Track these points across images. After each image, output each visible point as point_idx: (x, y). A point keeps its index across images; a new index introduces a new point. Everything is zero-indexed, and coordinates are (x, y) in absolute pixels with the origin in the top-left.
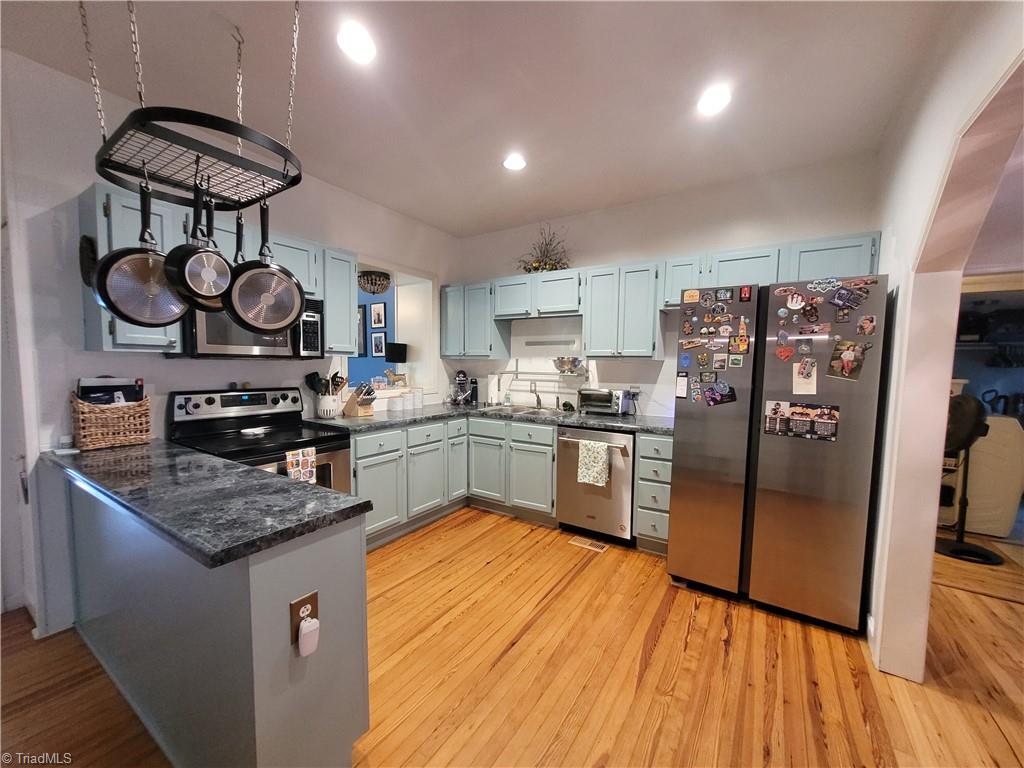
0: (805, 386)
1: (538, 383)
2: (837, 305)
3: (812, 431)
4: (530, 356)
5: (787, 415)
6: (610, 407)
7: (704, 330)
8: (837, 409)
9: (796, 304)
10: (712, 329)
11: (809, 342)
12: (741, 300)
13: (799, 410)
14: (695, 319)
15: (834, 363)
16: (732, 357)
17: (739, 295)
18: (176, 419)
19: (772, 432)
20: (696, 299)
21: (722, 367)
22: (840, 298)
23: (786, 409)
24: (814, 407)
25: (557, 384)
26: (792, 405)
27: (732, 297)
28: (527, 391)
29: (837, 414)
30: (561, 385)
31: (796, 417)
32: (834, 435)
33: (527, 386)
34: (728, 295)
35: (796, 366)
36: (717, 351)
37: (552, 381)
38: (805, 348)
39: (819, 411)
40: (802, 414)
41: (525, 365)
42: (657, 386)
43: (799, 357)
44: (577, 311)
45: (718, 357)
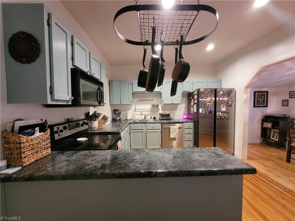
0: (224, 109)
1: (143, 112)
2: (228, 93)
3: (225, 118)
4: (140, 104)
5: (221, 115)
6: (169, 117)
7: (205, 98)
8: (228, 113)
9: (221, 93)
10: (206, 97)
11: (224, 100)
12: (212, 91)
13: (223, 114)
14: (203, 95)
15: (228, 104)
16: (211, 104)
17: (211, 90)
18: (56, 139)
19: (218, 119)
20: (203, 91)
21: (209, 106)
22: (228, 92)
23: (220, 114)
24: (225, 113)
25: (149, 112)
26: (222, 113)
27: (210, 91)
28: (139, 115)
29: (229, 114)
30: (151, 112)
31: (222, 115)
32: (228, 118)
33: (139, 113)
34: (209, 90)
35: (222, 105)
36: (207, 102)
37: (148, 111)
38: (223, 102)
39: (226, 114)
40: (223, 115)
41: (138, 107)
42: (177, 111)
43: (222, 103)
44: (160, 92)
45: (208, 103)
